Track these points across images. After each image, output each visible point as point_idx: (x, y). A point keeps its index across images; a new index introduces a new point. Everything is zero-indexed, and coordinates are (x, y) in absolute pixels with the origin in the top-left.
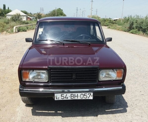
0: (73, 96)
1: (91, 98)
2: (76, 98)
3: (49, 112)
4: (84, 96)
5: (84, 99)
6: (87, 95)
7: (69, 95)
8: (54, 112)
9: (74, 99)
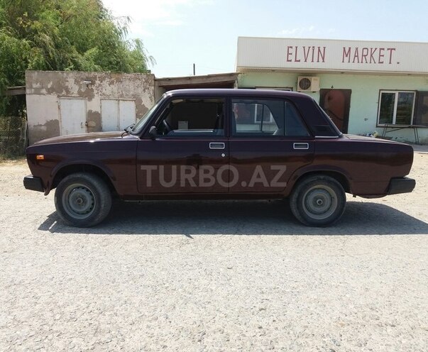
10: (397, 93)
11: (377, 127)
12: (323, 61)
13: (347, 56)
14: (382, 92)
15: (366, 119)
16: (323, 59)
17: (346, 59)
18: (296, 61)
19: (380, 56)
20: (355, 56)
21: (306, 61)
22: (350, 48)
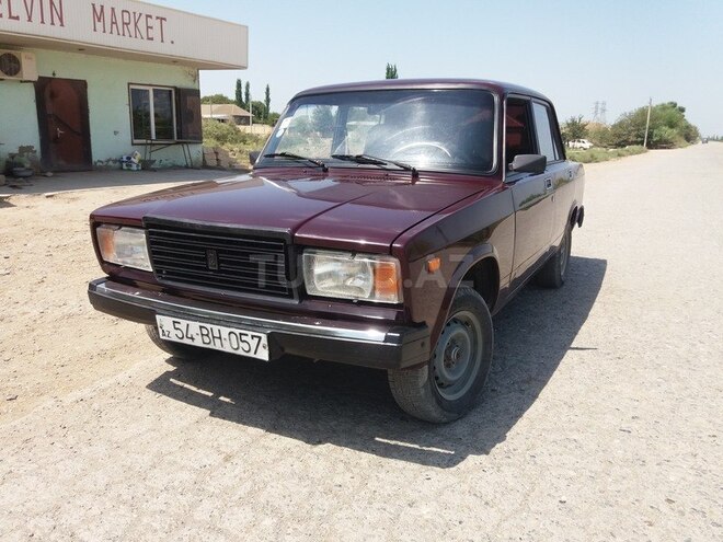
0: (207, 335)
1: (264, 355)
2: (217, 346)
3: (200, 391)
4: (241, 344)
5: (240, 352)
6: (248, 339)
7: (195, 326)
8: (210, 394)
9: (211, 346)
10: (151, 89)
11: (133, 144)
12: (62, 25)
13: (99, 21)
14: (131, 87)
15: (116, 133)
16: (61, 19)
17: (99, 25)
18: (11, 17)
19: (148, 27)
20: (113, 23)
21: (30, 20)
22: (102, 7)
